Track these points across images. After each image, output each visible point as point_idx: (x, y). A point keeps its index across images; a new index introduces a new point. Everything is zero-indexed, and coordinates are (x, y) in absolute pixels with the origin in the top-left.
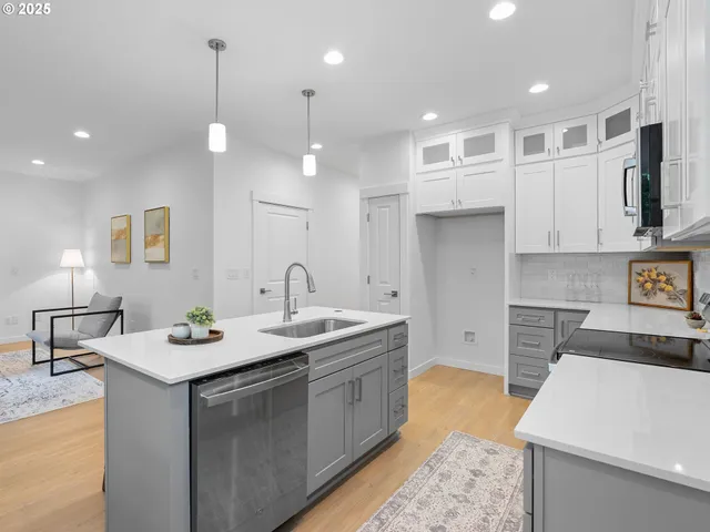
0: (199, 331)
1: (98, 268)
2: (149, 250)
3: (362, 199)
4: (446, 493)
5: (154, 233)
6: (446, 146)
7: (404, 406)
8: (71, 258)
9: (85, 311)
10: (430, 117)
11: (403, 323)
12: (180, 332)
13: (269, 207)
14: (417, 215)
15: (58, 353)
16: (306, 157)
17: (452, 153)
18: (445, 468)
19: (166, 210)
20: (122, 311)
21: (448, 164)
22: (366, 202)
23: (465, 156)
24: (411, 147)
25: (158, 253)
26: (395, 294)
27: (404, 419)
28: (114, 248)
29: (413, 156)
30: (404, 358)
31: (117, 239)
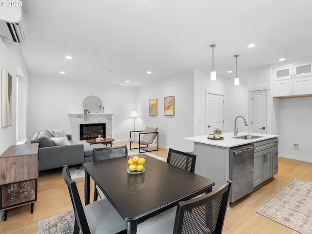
0: (217, 136)
1: (143, 118)
2: (166, 111)
3: (249, 92)
4: (287, 208)
5: (169, 105)
6: (288, 70)
7: (277, 167)
8: (134, 114)
9: (144, 132)
10: (282, 59)
11: (276, 138)
12: (212, 136)
13: (211, 95)
14: (274, 97)
15: (141, 146)
16: (235, 79)
17: (290, 73)
18: (285, 199)
19: (173, 97)
20: (158, 133)
21: (289, 77)
22: (251, 93)
23: (297, 74)
24: (271, 70)
25: (170, 112)
26: (264, 128)
27: (277, 172)
28: (151, 111)
29: (272, 74)
30: (277, 150)
31: (152, 107)
